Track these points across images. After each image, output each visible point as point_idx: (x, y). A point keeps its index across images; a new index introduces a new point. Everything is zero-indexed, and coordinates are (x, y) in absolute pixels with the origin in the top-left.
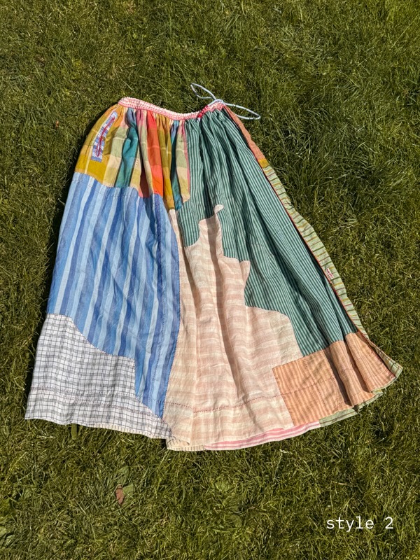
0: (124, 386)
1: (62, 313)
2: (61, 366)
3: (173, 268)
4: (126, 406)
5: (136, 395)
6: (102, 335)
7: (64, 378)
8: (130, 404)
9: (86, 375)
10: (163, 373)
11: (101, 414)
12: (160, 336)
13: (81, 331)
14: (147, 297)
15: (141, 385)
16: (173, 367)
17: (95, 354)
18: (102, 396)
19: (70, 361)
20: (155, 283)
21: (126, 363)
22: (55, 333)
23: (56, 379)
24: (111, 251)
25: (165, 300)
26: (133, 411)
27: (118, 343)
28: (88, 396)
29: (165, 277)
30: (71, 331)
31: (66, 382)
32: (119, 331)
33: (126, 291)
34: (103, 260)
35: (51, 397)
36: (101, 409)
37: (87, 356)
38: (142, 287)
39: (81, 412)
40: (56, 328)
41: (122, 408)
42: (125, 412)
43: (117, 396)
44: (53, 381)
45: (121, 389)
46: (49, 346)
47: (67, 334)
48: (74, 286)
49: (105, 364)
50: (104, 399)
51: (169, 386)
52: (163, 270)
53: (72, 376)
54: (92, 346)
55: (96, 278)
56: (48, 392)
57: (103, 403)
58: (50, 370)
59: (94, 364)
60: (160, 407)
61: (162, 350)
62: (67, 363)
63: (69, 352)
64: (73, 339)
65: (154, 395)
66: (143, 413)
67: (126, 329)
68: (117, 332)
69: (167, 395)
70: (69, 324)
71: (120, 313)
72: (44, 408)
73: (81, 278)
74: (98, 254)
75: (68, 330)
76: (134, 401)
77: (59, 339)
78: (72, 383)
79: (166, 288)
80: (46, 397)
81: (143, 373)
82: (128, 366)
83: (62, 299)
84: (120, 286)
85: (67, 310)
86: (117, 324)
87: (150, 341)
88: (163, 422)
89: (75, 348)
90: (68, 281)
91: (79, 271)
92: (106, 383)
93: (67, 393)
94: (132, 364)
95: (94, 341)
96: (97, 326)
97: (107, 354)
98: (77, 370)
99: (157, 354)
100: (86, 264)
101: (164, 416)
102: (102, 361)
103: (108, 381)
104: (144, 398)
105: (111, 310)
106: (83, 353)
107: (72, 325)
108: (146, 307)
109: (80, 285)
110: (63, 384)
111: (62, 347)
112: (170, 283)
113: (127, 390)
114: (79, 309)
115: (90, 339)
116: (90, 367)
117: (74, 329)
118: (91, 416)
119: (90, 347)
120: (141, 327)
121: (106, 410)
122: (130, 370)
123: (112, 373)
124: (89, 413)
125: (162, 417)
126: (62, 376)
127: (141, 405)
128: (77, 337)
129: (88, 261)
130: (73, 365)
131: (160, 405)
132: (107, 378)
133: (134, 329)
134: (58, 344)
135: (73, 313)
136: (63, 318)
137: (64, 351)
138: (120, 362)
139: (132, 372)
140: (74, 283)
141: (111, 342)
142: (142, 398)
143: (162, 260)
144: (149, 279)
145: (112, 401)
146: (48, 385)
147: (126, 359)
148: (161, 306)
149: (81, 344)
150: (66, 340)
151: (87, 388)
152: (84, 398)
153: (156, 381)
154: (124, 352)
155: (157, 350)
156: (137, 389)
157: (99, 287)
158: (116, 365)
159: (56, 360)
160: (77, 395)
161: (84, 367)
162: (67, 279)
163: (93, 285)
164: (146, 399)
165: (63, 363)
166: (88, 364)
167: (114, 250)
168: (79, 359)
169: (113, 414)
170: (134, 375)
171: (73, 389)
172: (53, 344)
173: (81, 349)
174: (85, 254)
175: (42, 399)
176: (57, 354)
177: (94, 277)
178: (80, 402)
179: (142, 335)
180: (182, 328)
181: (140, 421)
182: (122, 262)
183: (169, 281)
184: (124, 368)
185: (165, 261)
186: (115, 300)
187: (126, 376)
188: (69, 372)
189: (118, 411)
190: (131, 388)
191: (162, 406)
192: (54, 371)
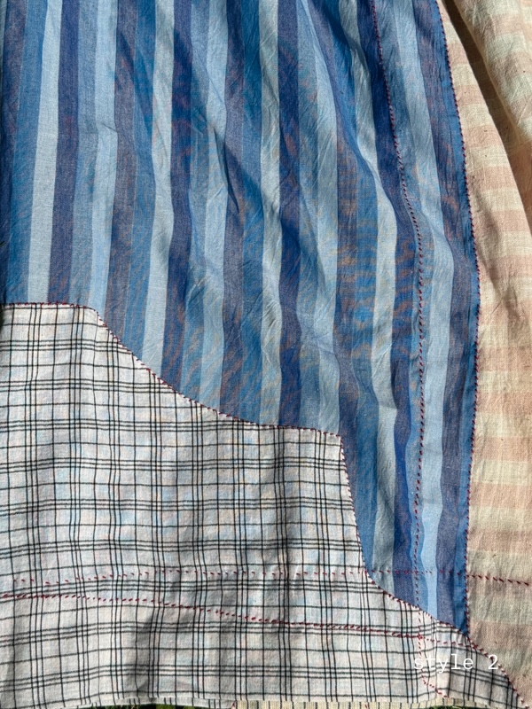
0: (323, 544)
1: (57, 295)
2: (86, 492)
3: (427, 75)
4: (340, 618)
5: (369, 569)
6: (211, 352)
7: (102, 534)
8: (353, 607)
9: (176, 507)
10: (445, 471)
11: (255, 657)
12: (415, 333)
13: (136, 352)
14: (352, 198)
15: (378, 528)
16: (478, 443)
17: (197, 428)
18: (249, 585)
19: (114, 465)
20: (367, 138)
21: (311, 451)
22: (44, 373)
23: (75, 546)
24: (195, 35)
25: (411, 197)
26: (365, 630)
27: (272, 378)
28: (198, 589)
29: (405, 111)
30: (100, 358)
31: (113, 545)
32: (272, 335)
33: (270, 182)
34: (169, 71)
35: (68, 619)
36: (254, 640)
37: (169, 437)
38: (327, 161)
39: (184, 659)
40: (44, 357)
41: (327, 628)
42: (341, 642)
43: (301, 585)
44: (66, 558)
45: (311, 556)
46: (30, 425)
47: (87, 373)
48: (82, 186)
49: (240, 464)
50: (256, 597)
51: (471, 514)
52: (392, 86)
53: (129, 516)
54: (181, 400)
55: (155, 145)
56: (51, 604)
57: (256, 613)
58: (47, 518)
59: (198, 466)
60: (452, 595)
61: (427, 386)
62: (103, 476)
63: (104, 436)
64: (113, 386)
65: (428, 554)
66: (404, 633)
67: (292, 326)
68: (266, 340)
69: (472, 546)
70: (89, 333)
71: (260, 268)
72: (50, 666)
73: (104, 150)
74: (151, 52)
75: (88, 356)
76: (365, 591)
77: (63, 395)
78: (135, 545)
79: (410, 154)
80: (49, 622)
81: (378, 481)
82: (320, 464)
83: (48, 243)
84: (245, 165)
85: (73, 282)
86: (259, 310)
87: (380, 354)
88: (473, 648)
89: (125, 415)
90: (59, 171)
91: (92, 130)
92: (252, 532)
93: (121, 584)
94: (335, 453)
95: (185, 378)
96: (187, 326)
97: (240, 421)
98: (143, 494)
99: (414, 402)
100: (112, 96)
101: (473, 626)
102: (227, 453)
103: (260, 524)
104: (398, 575)
105: (226, 260)
106: (156, 428)
107: (101, 334)
108: (353, 233)
109: (106, 180)
110: (104, 556)
111: (76, 423)
112: (427, 133)
113: (335, 557)
114: (113, 269)
115: (171, 374)
116: (186, 476)
117: (110, 349)
118: (220, 670)
119: (174, 405)
120: (343, 309)
121: (271, 641)
122: (331, 476)
123: (269, 493)
124: (211, 658)
125: (464, 628)
126: (93, 527)
127: (392, 604)
128: (125, 376)
129: (118, 87)
130: (126, 477)
131: (451, 585)
132: (253, 517)
133: (320, 319)
134: (62, 412)
135: (97, 291)
136: (65, 313)
137: (88, 434)
138: (292, 450)
139: (337, 483)
140: (84, 172)
141: (245, 378)
142: (390, 579)
143: (385, 48)
144: (347, 125)
145: (287, 606)
146: (50, 577)
147: (309, 435)
148: (406, 225)
149: (142, 399)
150: (87, 396)
151: (187, 560)
152: (185, 599)
153: (426, 506)
154: (297, 409)
155: (412, 387)
156: (366, 546)
157: (174, 178)
158: (279, 463)
159: (62, 474)
160: (158, 587)
161: (167, 478)
162: (53, 164)
163: (151, 174)
164: (405, 582)
165: (92, 481)
166: (178, 466)
167: (204, 29)
168: (143, 454)
169: (300, 659)
170: (346, 493)
171: (138, 565)
172: (44, 414)
173: (144, 415)
174: (103, 57)
175: (37, 636)
176: (62, 452)
177: (149, 144)
178: (172, 617)
179: (351, 337)
180: (488, 297)
181: (397, 662)
182: (240, 75)
183: (422, 123)
184: (308, 474)
185: (394, 51)
186: (234, 219)
187: (321, 503)
188: (116, 506)
189: (315, 641)
190: (345, 545)
191: (458, 591)
192: (63, 516)
